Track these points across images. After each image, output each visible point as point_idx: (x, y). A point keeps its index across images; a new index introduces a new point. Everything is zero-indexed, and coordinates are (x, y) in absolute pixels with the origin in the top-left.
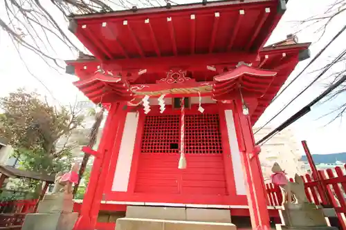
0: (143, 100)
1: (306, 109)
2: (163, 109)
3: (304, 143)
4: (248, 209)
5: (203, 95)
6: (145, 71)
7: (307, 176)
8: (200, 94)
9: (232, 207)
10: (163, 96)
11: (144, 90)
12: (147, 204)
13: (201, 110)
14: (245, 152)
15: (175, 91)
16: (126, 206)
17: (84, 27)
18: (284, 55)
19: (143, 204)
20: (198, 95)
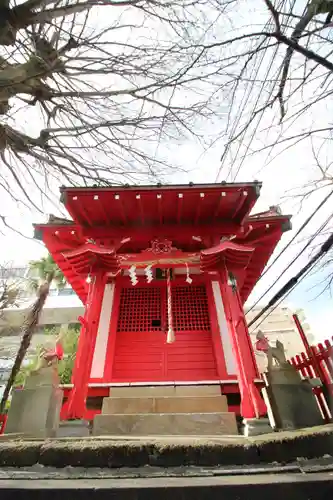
0: (130, 271)
1: (294, 281)
2: (150, 278)
3: (295, 316)
4: (237, 385)
5: (190, 266)
6: (128, 239)
7: (303, 354)
8: (187, 265)
9: (223, 382)
10: (150, 267)
11: (130, 259)
12: (132, 384)
13: (189, 280)
14: (231, 321)
15: (162, 261)
16: (109, 388)
17: (75, 198)
18: (267, 226)
19: (128, 384)
20: (185, 266)
